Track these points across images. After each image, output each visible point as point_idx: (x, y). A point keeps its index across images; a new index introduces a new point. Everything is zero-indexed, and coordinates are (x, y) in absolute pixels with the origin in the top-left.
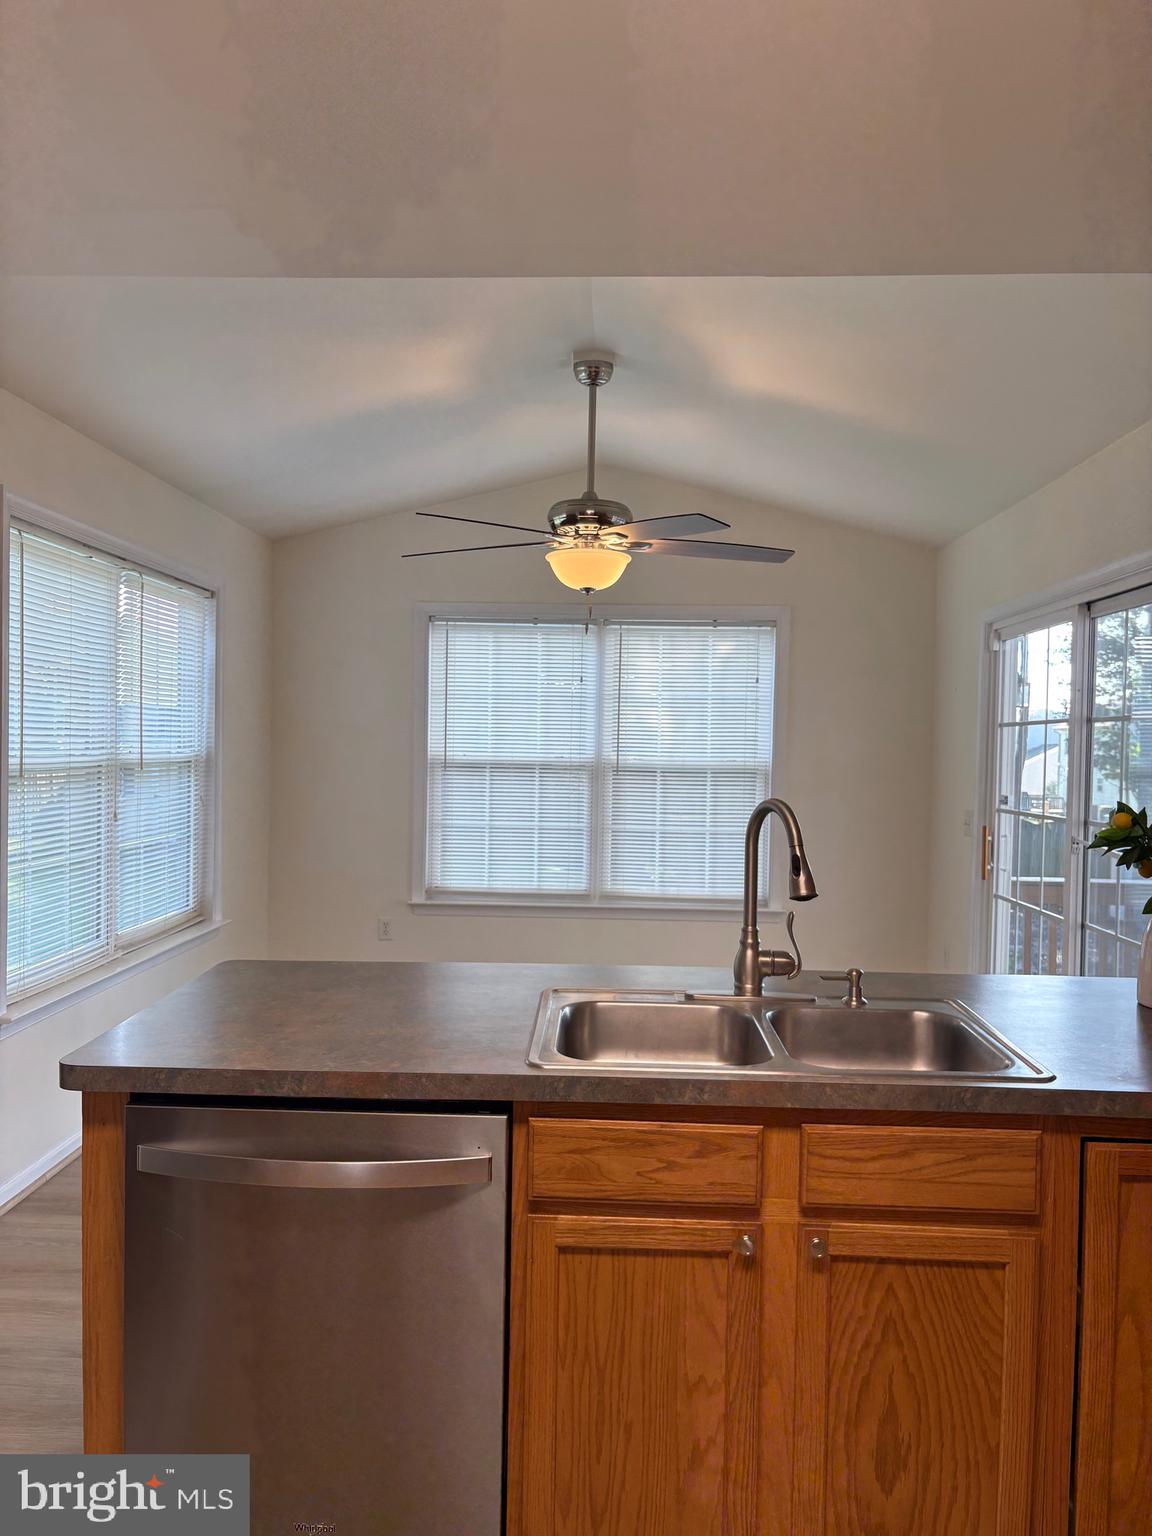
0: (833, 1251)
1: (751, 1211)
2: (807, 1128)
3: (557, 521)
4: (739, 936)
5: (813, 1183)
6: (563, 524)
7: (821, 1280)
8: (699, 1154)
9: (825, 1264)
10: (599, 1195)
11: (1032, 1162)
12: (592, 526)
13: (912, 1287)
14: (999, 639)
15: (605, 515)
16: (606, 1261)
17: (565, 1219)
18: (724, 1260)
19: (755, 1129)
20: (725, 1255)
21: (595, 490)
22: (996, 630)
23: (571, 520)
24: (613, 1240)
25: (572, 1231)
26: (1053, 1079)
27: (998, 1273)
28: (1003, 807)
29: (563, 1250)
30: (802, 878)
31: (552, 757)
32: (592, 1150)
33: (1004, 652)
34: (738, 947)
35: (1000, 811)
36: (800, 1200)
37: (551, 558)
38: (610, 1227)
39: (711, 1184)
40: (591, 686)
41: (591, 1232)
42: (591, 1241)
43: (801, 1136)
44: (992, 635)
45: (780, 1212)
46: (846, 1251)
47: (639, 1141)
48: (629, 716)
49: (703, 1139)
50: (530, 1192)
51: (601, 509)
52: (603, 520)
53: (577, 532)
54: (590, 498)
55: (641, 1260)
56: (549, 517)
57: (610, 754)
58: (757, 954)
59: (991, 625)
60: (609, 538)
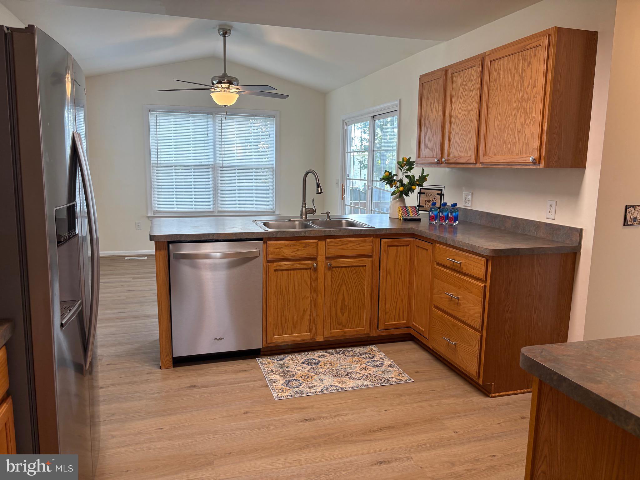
0: (333, 266)
1: (315, 259)
2: (328, 240)
3: (215, 82)
4: (301, 204)
5: (328, 251)
6: (217, 83)
7: (330, 272)
8: (304, 247)
9: (330, 268)
10: (283, 257)
11: (371, 244)
12: (227, 85)
13: (348, 272)
14: (347, 125)
15: (231, 81)
16: (285, 272)
17: (275, 264)
18: (310, 270)
19: (316, 241)
20: (310, 269)
21: (227, 73)
22: (345, 122)
23: (220, 82)
24: (286, 267)
25: (277, 266)
26: (375, 227)
27: (364, 267)
28: (348, 178)
29: (275, 270)
30: (319, 189)
31: (198, 163)
32: (281, 248)
33: (348, 129)
34: (301, 207)
35: (347, 179)
36: (325, 256)
37: (213, 95)
38: (285, 264)
39: (307, 253)
40: (211, 137)
41: (281, 266)
42: (282, 268)
43: (325, 242)
44: (344, 124)
45: (321, 259)
46: (335, 266)
47: (292, 245)
48: (225, 147)
49: (305, 244)
50: (268, 258)
51: (229, 79)
52: (230, 83)
53: (221, 86)
54: (225, 75)
55: (292, 271)
56: (211, 81)
57: (219, 162)
58: (306, 209)
59: (344, 120)
60: (233, 89)
